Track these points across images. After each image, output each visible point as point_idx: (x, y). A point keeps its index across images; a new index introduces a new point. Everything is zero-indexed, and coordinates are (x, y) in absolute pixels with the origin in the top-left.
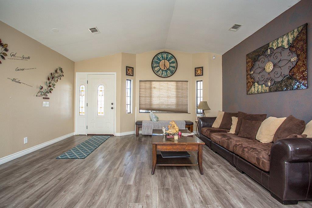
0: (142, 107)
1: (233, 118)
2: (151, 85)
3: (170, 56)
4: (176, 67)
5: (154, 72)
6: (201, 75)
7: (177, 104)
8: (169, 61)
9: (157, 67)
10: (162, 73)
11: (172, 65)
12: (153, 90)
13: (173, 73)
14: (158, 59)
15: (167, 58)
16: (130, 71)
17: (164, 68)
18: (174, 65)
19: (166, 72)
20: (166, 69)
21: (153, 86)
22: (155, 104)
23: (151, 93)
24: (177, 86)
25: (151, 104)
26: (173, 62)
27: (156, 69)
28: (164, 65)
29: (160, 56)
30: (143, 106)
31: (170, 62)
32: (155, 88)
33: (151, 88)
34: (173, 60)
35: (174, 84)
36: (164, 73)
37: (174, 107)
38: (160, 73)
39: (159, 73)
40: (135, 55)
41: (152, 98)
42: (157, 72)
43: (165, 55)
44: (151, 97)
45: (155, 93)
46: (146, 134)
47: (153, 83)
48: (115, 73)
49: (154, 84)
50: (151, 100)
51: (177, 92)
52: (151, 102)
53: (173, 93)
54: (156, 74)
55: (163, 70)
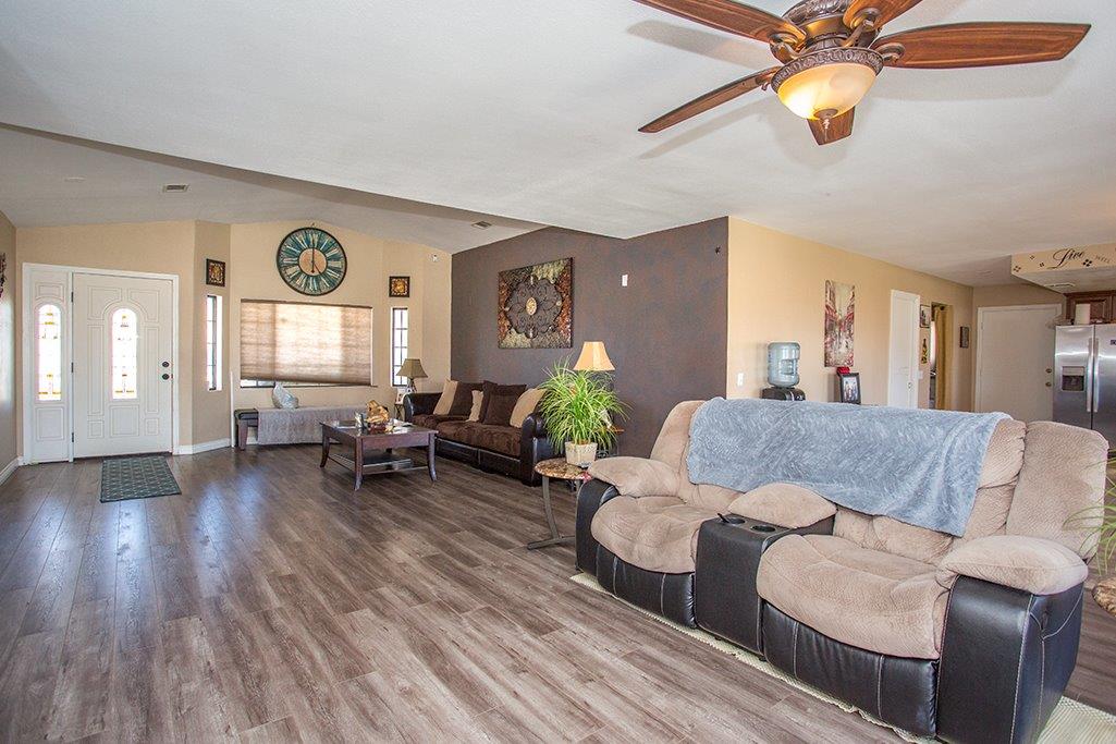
0: (247, 371)
1: (475, 393)
2: (274, 312)
3: (327, 240)
4: (343, 270)
5: (284, 279)
6: (403, 296)
7: (346, 366)
8: (324, 252)
9: (294, 265)
10: (307, 285)
11: (331, 264)
12: (279, 326)
13: (334, 285)
14: (296, 244)
15: (319, 245)
16: (215, 273)
17: (313, 272)
18: (338, 264)
19: (318, 283)
20: (316, 273)
21: (280, 316)
22: (286, 362)
23: (274, 335)
24: (344, 318)
25: (273, 365)
26: (335, 258)
27: (290, 271)
28: (313, 262)
29: (300, 238)
30: (253, 371)
31: (328, 255)
32: (284, 321)
33: (273, 322)
34: (335, 251)
35: (337, 311)
36: (313, 285)
37: (336, 372)
38: (301, 281)
39: (298, 282)
40: (229, 226)
41: (277, 349)
42: (293, 279)
43: (315, 237)
44: (274, 344)
45: (286, 334)
46: (269, 442)
47: (280, 307)
48: (176, 278)
49: (284, 311)
50: (274, 353)
51: (345, 334)
52: (274, 358)
53: (335, 336)
54: (291, 286)
55: (309, 276)
